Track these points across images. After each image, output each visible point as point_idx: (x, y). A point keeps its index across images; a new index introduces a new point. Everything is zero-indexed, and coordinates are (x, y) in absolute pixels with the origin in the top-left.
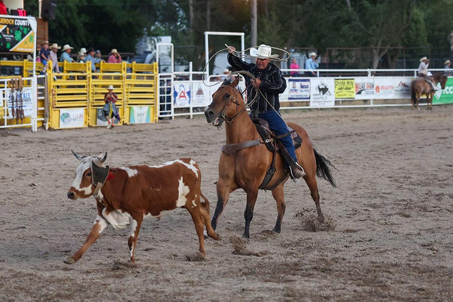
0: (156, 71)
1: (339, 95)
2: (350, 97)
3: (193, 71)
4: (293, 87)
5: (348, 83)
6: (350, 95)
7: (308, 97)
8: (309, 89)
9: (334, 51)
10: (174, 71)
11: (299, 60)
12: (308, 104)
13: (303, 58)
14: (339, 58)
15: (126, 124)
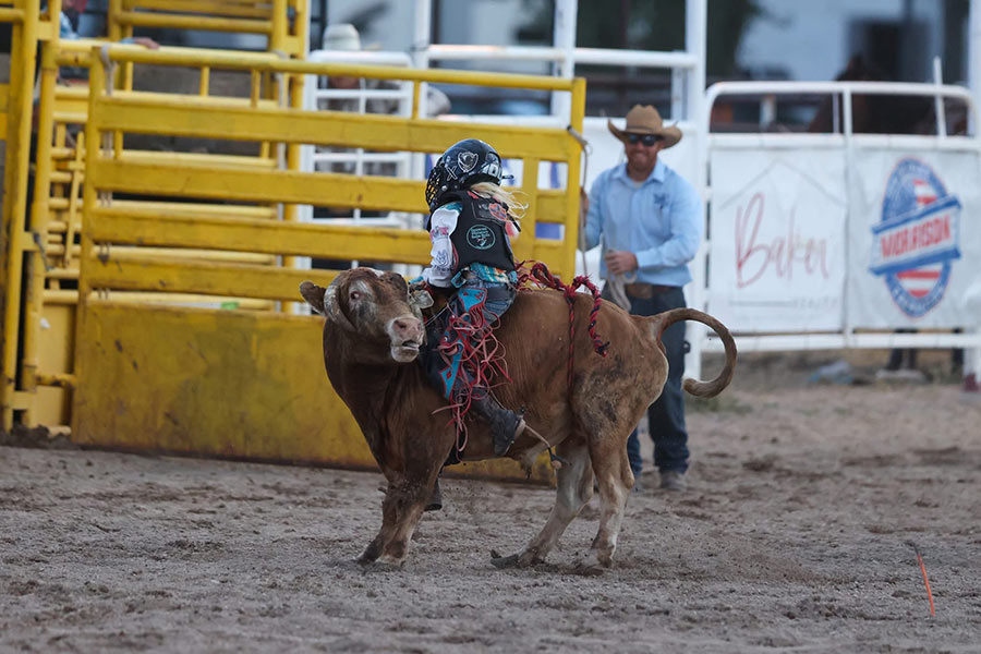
0: (292, 32)
3: (581, 42)
10: (436, 38)
15: (42, 431)
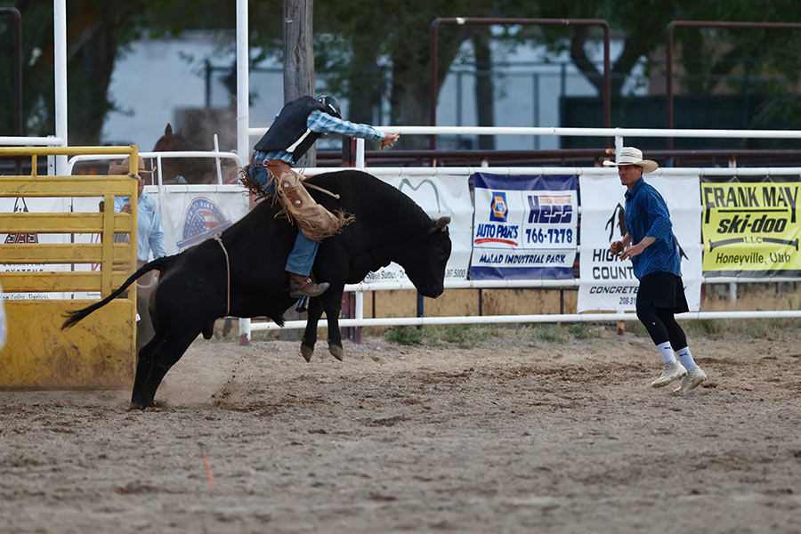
1: (721, 259)
2: (780, 266)
4: (493, 218)
5: (769, 195)
6: (781, 258)
7: (569, 263)
8: (572, 225)
9: (713, 33)
11: (536, 77)
12: (565, 298)
13: (558, 69)
14: (738, 72)
